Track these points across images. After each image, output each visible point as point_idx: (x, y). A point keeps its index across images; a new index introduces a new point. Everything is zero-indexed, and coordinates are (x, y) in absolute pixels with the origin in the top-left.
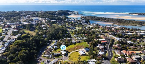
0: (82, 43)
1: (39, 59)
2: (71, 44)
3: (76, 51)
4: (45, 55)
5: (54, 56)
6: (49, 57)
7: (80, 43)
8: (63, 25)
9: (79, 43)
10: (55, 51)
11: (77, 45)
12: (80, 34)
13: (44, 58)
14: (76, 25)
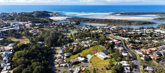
0: (95, 46)
1: (56, 71)
2: (84, 49)
3: (94, 56)
4: (61, 65)
5: (73, 64)
6: (66, 66)
7: (94, 47)
8: (54, 29)
9: (92, 46)
10: (69, 59)
11: (91, 49)
12: (81, 37)
13: (60, 68)
14: (68, 28)
